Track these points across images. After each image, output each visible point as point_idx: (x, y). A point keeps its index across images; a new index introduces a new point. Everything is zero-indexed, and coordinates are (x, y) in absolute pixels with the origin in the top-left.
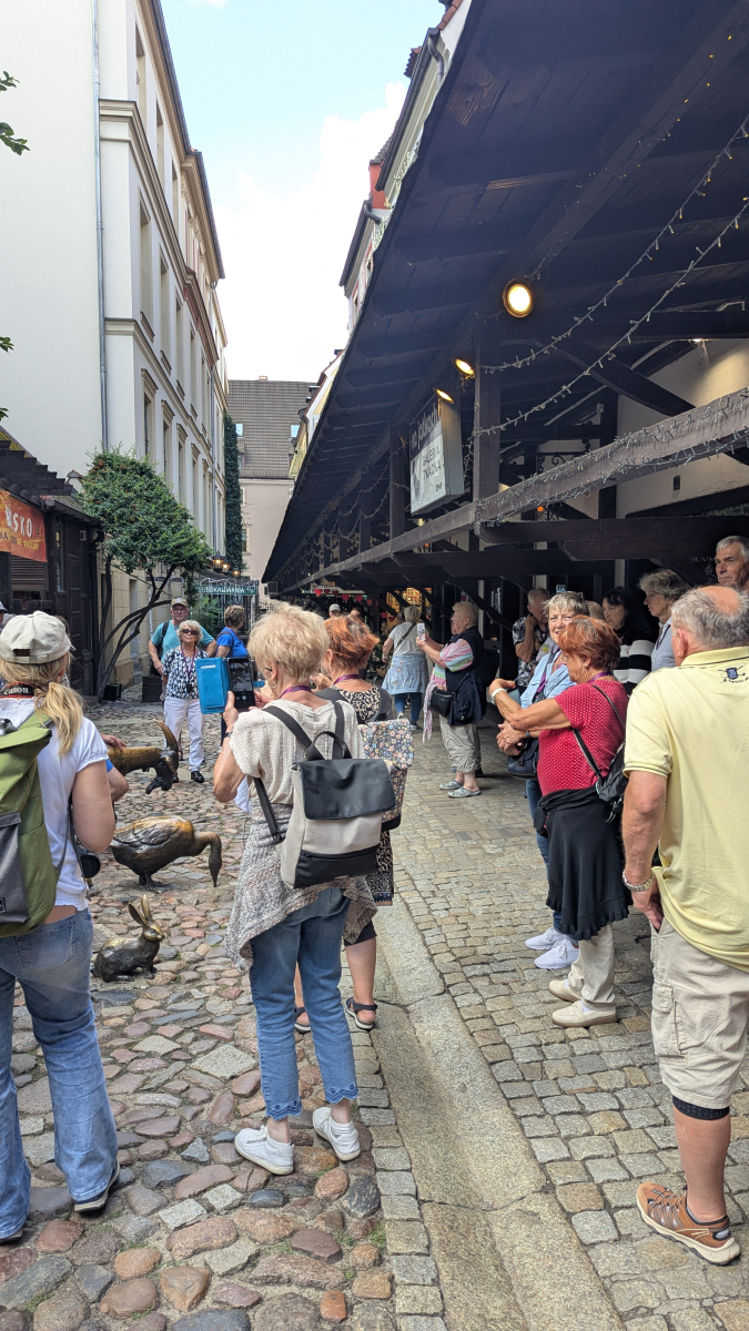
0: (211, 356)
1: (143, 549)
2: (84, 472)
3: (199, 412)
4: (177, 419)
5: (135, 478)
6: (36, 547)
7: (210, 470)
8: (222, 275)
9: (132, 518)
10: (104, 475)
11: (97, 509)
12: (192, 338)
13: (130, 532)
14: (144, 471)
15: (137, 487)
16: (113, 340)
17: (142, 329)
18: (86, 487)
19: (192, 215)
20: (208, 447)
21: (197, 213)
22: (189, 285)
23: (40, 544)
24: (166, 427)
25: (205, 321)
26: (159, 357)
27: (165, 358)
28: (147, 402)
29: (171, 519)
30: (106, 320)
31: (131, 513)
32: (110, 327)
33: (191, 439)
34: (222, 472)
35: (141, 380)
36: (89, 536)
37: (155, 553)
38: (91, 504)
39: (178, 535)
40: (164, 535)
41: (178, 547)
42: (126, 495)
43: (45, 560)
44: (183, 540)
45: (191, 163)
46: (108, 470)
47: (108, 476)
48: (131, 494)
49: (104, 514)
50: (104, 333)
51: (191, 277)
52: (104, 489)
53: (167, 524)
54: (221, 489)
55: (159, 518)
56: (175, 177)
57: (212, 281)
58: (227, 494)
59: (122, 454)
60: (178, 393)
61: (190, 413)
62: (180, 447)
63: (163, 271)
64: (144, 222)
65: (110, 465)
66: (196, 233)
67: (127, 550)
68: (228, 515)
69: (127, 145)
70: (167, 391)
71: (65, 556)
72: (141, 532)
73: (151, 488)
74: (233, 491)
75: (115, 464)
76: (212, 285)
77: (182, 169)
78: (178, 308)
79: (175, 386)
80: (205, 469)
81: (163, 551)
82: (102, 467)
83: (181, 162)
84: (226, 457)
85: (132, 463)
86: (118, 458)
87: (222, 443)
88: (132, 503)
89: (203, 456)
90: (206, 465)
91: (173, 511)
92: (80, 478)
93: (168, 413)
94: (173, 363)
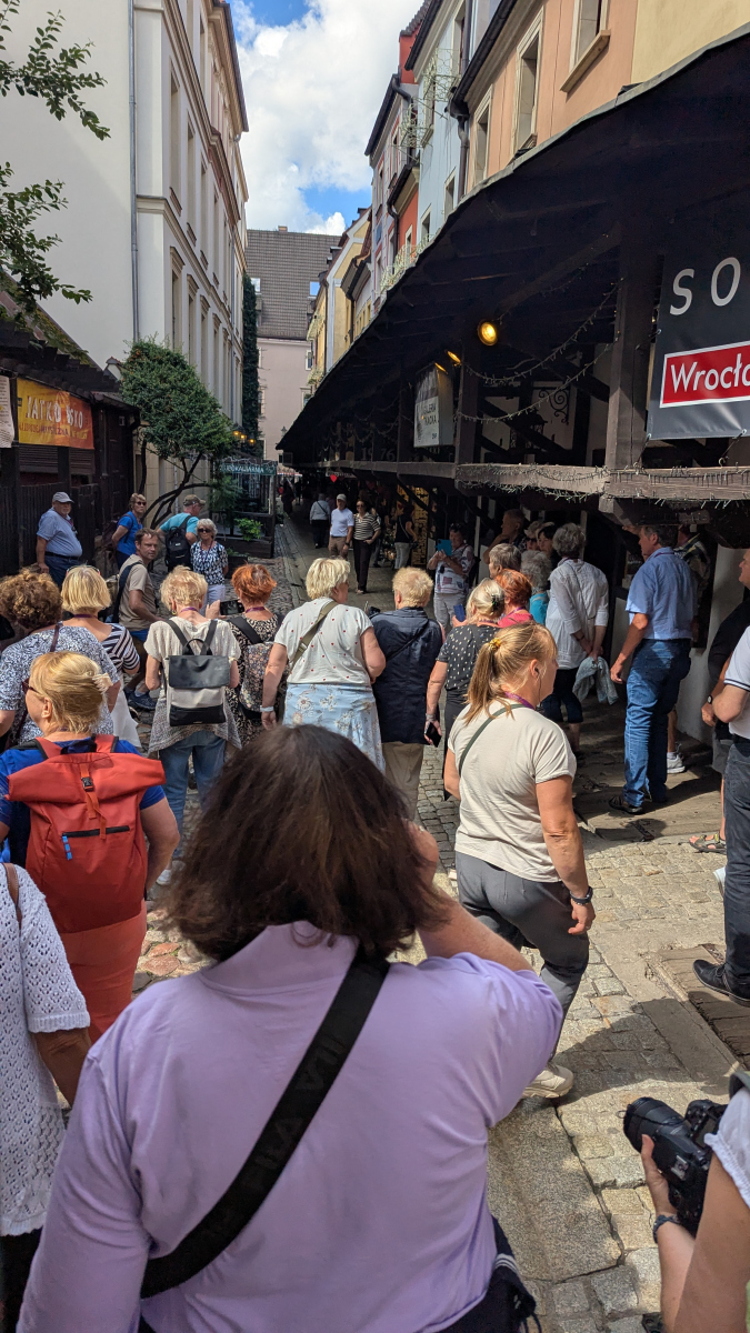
0: (234, 215)
1: (177, 437)
2: (123, 358)
3: (221, 280)
4: (201, 291)
5: (170, 369)
6: (85, 437)
7: (229, 338)
8: (245, 128)
9: (167, 408)
10: (141, 364)
11: (135, 398)
12: (216, 201)
13: (166, 421)
14: (177, 361)
15: (171, 378)
16: (143, 218)
17: (171, 205)
18: (125, 375)
19: (218, 68)
20: (229, 313)
21: (223, 66)
22: (214, 147)
23: (89, 433)
24: (191, 300)
25: (227, 179)
26: (185, 229)
27: (191, 231)
28: (175, 278)
29: (202, 409)
30: (138, 197)
31: (167, 403)
32: (142, 205)
33: (213, 309)
34: (240, 337)
35: (169, 258)
36: (127, 422)
37: (188, 442)
38: (129, 393)
39: (209, 425)
40: (196, 425)
41: (209, 436)
42: (162, 386)
43: (92, 447)
44: (212, 430)
45: (218, 16)
46: (145, 360)
47: (145, 366)
48: (167, 385)
49: (142, 402)
50: (135, 210)
51: (216, 138)
52: (143, 379)
53: (198, 413)
54: (239, 355)
55: (192, 408)
56: (202, 31)
57: (235, 133)
58: (245, 359)
59: (157, 343)
60: (201, 264)
61: (212, 283)
62: (203, 318)
63: (190, 136)
64: (174, 90)
65: (147, 355)
66: (221, 87)
67: (161, 438)
68: (245, 381)
69: (160, 15)
70: (193, 266)
71: (108, 441)
72: (176, 420)
73: (184, 378)
74: (250, 356)
75: (151, 354)
76: (235, 140)
77: (209, 21)
78: (203, 172)
79: (199, 256)
80: (225, 338)
81: (195, 441)
82: (139, 356)
83: (208, 14)
84: (244, 320)
85: (168, 354)
86: (155, 348)
87: (241, 306)
88: (168, 394)
89: (224, 324)
90: (226, 334)
91: (204, 401)
92: (118, 365)
93: (193, 286)
94: (198, 235)
